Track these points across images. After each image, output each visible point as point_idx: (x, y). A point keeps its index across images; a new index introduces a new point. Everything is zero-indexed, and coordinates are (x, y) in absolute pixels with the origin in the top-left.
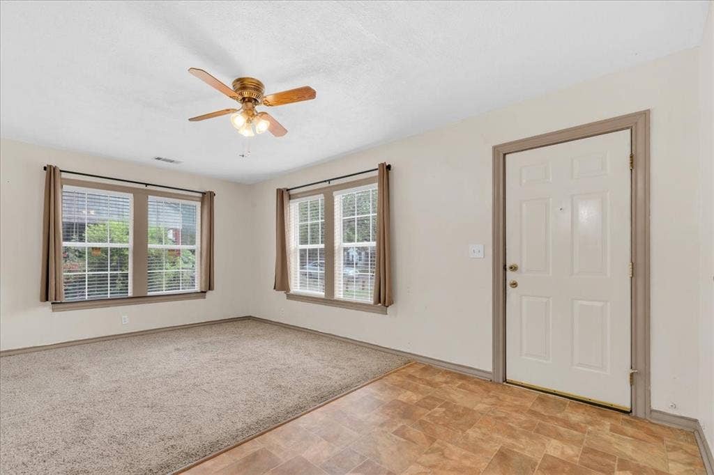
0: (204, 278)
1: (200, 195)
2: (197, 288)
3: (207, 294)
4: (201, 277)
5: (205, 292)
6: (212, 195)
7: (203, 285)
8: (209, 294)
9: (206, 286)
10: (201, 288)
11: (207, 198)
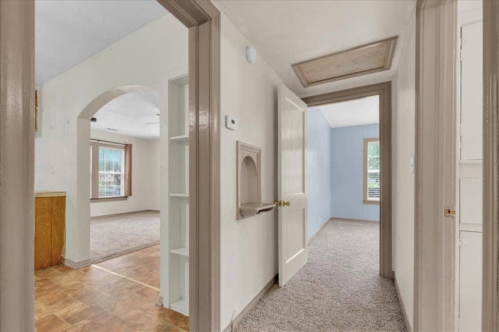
0: (127, 189)
1: (124, 146)
2: (123, 194)
3: (128, 198)
4: (125, 189)
5: (127, 197)
6: (131, 145)
7: (127, 193)
8: (130, 198)
9: (128, 193)
10: (125, 194)
11: (128, 148)
